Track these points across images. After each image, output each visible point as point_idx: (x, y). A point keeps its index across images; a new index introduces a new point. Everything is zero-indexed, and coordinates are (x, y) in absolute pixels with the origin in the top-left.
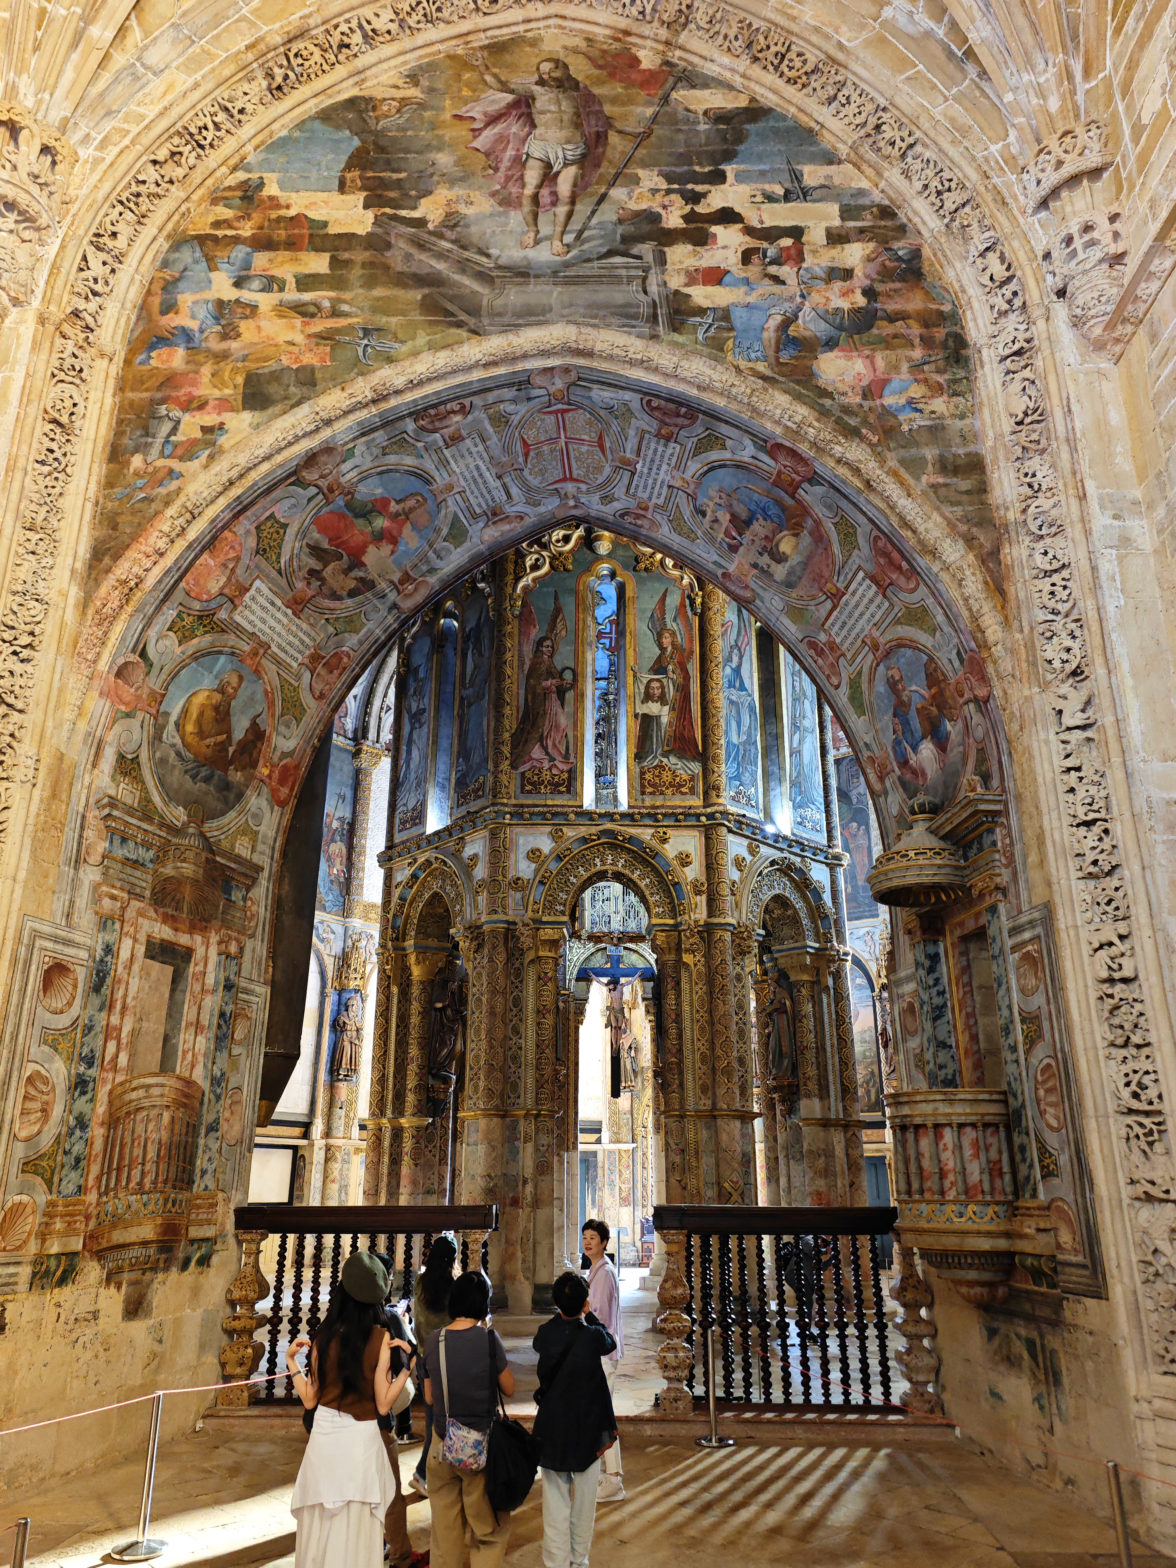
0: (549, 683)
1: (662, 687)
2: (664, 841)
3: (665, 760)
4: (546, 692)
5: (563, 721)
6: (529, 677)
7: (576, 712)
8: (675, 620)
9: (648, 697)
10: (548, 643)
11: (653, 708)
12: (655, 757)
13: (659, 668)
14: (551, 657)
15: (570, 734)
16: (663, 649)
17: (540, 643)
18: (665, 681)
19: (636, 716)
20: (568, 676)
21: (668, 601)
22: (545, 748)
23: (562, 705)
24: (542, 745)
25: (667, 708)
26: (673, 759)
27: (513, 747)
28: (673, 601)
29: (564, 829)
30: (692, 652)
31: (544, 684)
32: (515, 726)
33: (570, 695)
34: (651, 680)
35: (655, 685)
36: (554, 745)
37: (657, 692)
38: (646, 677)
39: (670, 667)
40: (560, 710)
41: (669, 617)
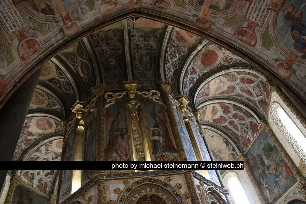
0: (117, 133)
1: (158, 131)
2: (170, 180)
3: (164, 153)
4: (117, 136)
5: (124, 144)
6: (110, 132)
7: (128, 141)
8: (159, 113)
9: (154, 134)
10: (116, 122)
11: (157, 138)
12: (160, 153)
13: (156, 126)
14: (118, 125)
15: (127, 148)
16: (156, 121)
17: (113, 122)
18: (159, 130)
19: (151, 141)
20: (124, 130)
21: (156, 108)
22: (118, 153)
23: (123, 139)
24: (116, 152)
25: (161, 138)
26: (167, 153)
27: (105, 154)
28: (157, 108)
29: (128, 180)
30: (166, 121)
31: (116, 133)
32: (105, 147)
33: (125, 136)
34: (154, 130)
35: (156, 131)
36: (121, 152)
37: (157, 133)
38: (152, 129)
39: (160, 126)
40: (122, 141)
41: (157, 113)
